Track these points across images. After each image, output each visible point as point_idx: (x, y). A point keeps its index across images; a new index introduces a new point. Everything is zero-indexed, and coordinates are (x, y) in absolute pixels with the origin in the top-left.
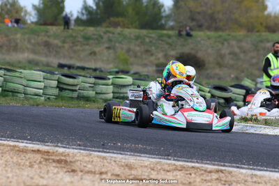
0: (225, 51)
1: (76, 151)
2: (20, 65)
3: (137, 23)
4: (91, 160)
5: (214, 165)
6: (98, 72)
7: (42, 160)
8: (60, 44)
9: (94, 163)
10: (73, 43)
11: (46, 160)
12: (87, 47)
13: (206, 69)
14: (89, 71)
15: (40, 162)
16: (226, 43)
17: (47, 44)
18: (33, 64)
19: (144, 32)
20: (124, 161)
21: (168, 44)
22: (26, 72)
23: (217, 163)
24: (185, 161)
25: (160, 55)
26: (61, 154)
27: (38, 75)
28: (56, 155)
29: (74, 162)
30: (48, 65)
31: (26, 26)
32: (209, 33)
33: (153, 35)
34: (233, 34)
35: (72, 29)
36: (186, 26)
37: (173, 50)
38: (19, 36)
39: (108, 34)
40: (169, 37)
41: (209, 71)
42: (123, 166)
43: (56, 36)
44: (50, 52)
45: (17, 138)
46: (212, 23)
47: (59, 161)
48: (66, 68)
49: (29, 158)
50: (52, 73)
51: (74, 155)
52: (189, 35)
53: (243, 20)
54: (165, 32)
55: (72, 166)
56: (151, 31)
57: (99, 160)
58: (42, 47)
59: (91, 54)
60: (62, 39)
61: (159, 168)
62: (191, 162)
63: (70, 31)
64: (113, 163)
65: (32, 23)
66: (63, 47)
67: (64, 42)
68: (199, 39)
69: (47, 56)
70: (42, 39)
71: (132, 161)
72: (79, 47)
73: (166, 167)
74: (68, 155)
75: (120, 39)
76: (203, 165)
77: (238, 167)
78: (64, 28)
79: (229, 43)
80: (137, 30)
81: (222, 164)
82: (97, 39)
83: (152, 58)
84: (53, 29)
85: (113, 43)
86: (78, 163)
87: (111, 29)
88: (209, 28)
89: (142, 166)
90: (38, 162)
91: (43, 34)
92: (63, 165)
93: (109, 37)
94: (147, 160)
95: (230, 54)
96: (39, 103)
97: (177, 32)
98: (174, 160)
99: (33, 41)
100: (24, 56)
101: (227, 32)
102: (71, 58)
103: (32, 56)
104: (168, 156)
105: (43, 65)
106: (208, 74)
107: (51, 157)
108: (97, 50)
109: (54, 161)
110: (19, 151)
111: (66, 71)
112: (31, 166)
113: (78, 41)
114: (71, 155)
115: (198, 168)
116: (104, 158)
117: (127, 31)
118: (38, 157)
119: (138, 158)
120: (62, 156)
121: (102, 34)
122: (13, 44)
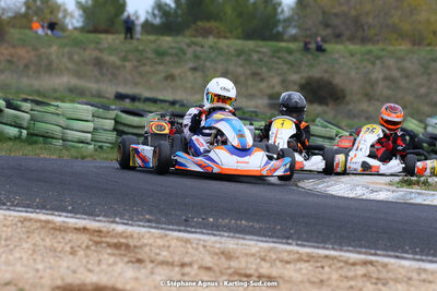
0: (377, 75)
1: (144, 230)
2: (55, 95)
3: (240, 30)
4: (167, 244)
5: (359, 253)
6: (177, 106)
7: (91, 243)
8: (118, 62)
9: (171, 249)
10: (139, 61)
11: (97, 243)
12: (161, 68)
13: (348, 104)
14: (163, 105)
15: (88, 247)
16: (378, 62)
17: (98, 63)
18: (75, 94)
19: (251, 44)
20: (218, 246)
21: (287, 63)
22: (66, 106)
23: (364, 250)
24: (314, 247)
25: (276, 81)
26: (121, 235)
27: (85, 110)
28: (112, 237)
29: (140, 247)
30: (99, 95)
31: (65, 34)
32: (352, 47)
33: (264, 50)
34: (391, 48)
35: (138, 39)
36: (316, 35)
37: (296, 72)
38: (54, 49)
39: (194, 48)
40: (290, 52)
41: (351, 107)
42: (216, 254)
43: (112, 50)
44: (102, 74)
45: (52, 209)
46: (357, 31)
47: (117, 246)
48: (127, 100)
49: (70, 241)
50: (107, 108)
51: (141, 237)
52: (320, 49)
53: (406, 27)
54: (283, 44)
55: (136, 253)
56: (261, 43)
57: (179, 244)
58: (91, 67)
59: (166, 78)
60: (123, 54)
61: (274, 257)
62: (324, 248)
63: (135, 42)
64: (201, 249)
65: (76, 29)
66: (124, 67)
67: (125, 59)
68: (337, 56)
69: (97, 82)
70: (90, 54)
71: (231, 246)
72: (147, 68)
73: (285, 256)
74: (132, 236)
75: (213, 55)
76: (343, 254)
77: (397, 257)
78: (126, 38)
79: (383, 62)
80: (238, 42)
81: (373, 251)
82: (176, 55)
83: (263, 85)
84: (107, 39)
85: (201, 62)
86: (147, 249)
87: (199, 40)
88: (352, 39)
89: (246, 255)
90: (83, 246)
91: (93, 46)
92: (123, 252)
93: (195, 51)
94: (255, 245)
95: (385, 79)
96: (85, 154)
97: (302, 44)
98: (297, 245)
99: (76, 57)
100: (62, 81)
101: (381, 46)
102: (136, 84)
103: (74, 81)
104: (288, 238)
105: (92, 96)
106: (350, 111)
107: (104, 239)
108: (176, 71)
109: (109, 245)
110: (54, 229)
111: (127, 104)
112: (73, 253)
113: (147, 58)
114: (135, 236)
115: (334, 258)
116: (187, 241)
117: (223, 43)
118: (84, 239)
119: (242, 241)
120: (123, 237)
121: (184, 46)
122: (45, 62)
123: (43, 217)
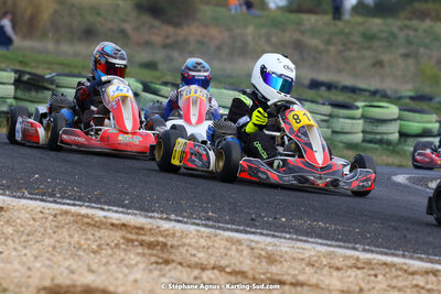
7: (121, 240)
8: (321, 46)
10: (344, 45)
11: (129, 241)
15: (116, 245)
28: (152, 234)
39: (408, 31)
49: (100, 238)
60: (327, 37)
61: (324, 262)
67: (329, 42)
71: (284, 249)
82: (387, 39)
90: (113, 244)
93: (408, 35)
109: (142, 244)
113: (354, 42)
116: (239, 242)
119: (299, 244)
122: (239, 44)
123: (84, 211)
